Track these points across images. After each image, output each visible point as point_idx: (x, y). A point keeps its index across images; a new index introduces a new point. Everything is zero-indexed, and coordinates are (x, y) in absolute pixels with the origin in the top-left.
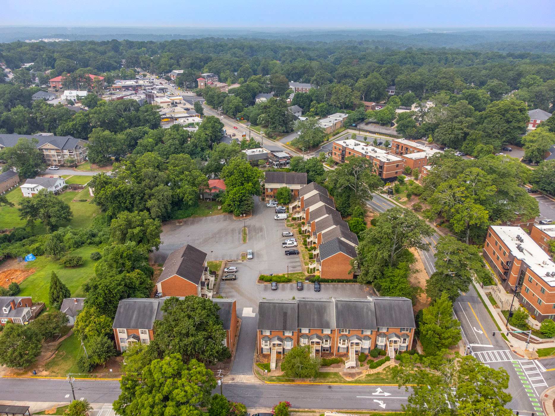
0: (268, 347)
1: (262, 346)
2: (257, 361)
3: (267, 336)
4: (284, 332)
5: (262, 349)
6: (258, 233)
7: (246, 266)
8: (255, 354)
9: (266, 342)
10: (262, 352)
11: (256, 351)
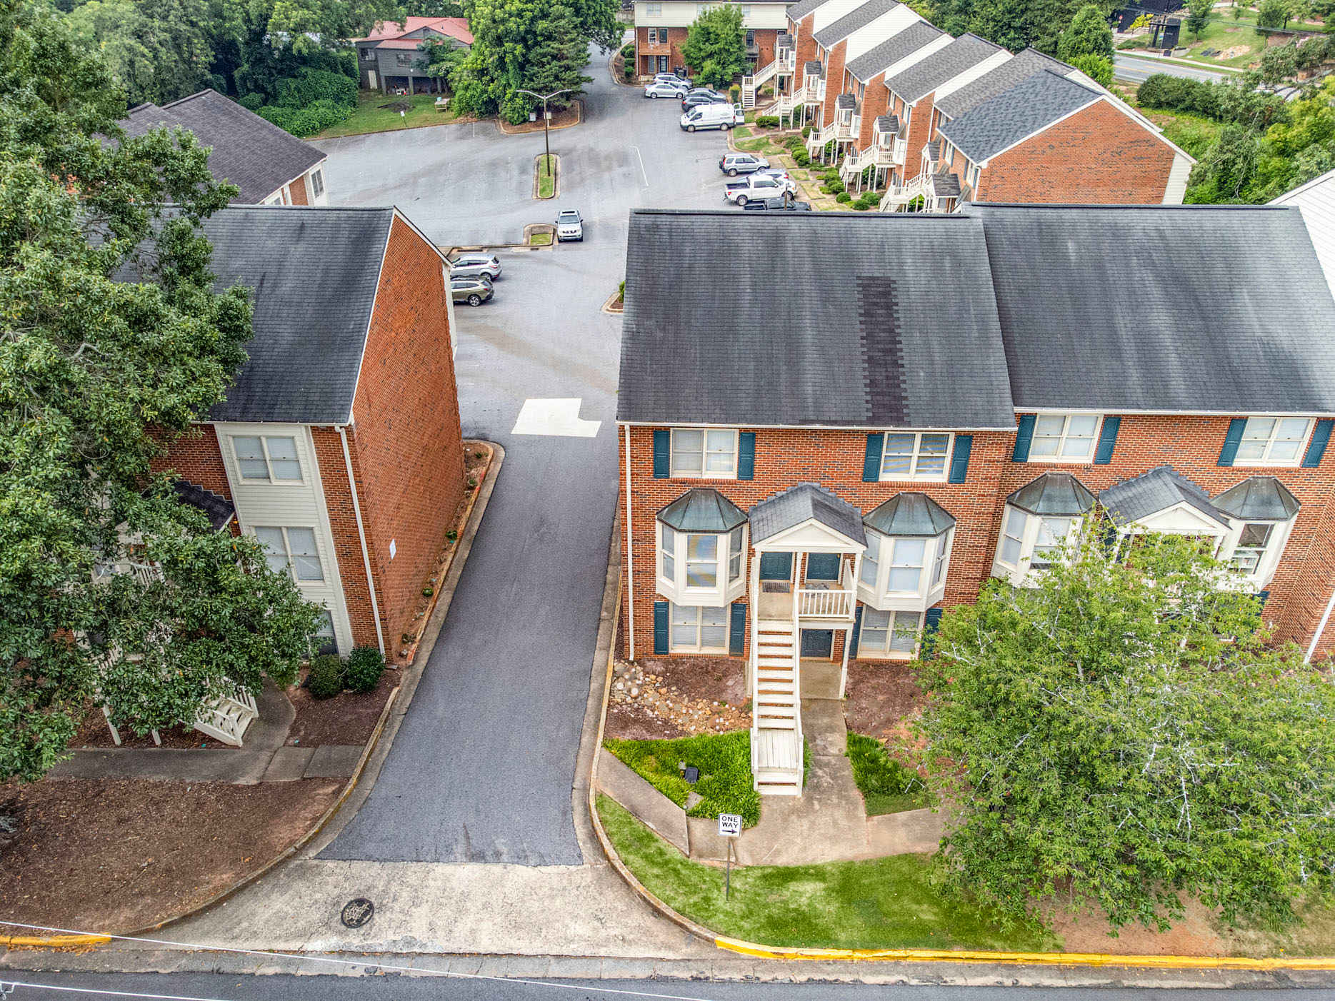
0: (718, 596)
1: (663, 586)
2: (620, 721)
3: (710, 490)
4: (874, 440)
5: (661, 612)
6: (609, 168)
7: (548, 262)
8: (603, 658)
9: (701, 541)
10: (661, 645)
11: (608, 634)
